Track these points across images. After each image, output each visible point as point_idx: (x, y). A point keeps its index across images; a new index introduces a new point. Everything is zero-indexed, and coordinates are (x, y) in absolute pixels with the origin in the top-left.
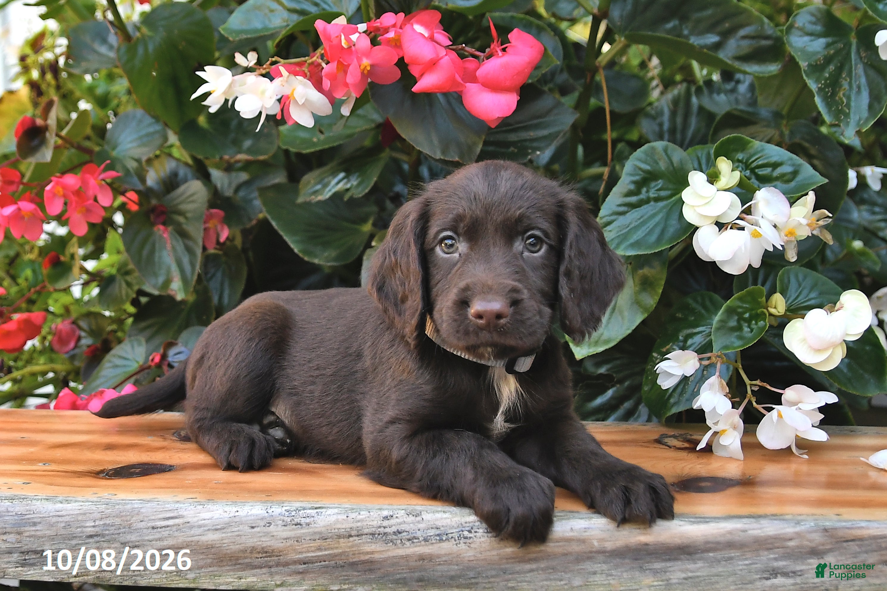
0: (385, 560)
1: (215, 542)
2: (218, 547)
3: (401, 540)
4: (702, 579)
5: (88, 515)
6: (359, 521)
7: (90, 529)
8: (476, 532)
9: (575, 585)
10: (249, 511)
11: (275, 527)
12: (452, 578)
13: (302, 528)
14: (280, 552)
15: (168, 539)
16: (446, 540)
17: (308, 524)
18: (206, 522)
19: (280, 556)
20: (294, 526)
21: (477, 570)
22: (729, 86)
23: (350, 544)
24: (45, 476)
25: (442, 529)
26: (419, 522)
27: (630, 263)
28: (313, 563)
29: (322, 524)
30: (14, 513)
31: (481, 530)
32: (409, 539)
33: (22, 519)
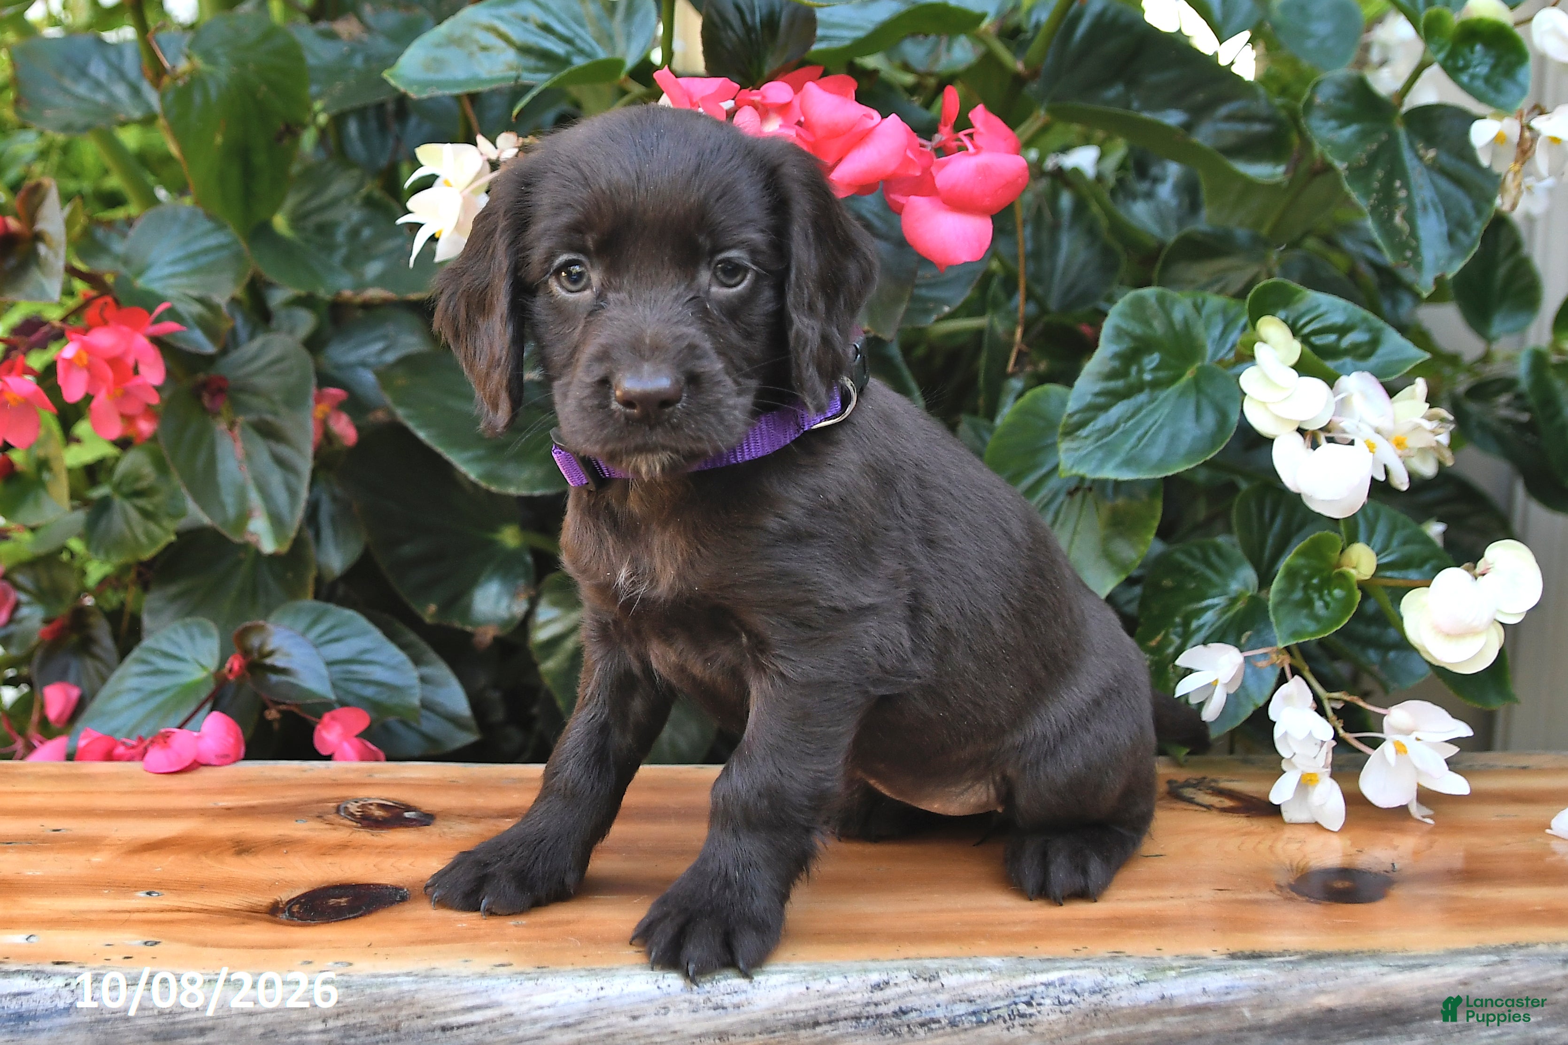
3: (908, 1026)
6: (829, 996)
8: (1039, 1004)
10: (625, 988)
13: (730, 1014)
16: (988, 1021)
17: (737, 1007)
18: (546, 1012)
20: (712, 1012)
22: (1145, 185)
23: (819, 1038)
24: (171, 922)
25: (979, 1001)
26: (936, 991)
27: (1090, 489)
29: (763, 1005)
31: (1048, 1001)
32: (922, 1025)
33: (173, 1023)
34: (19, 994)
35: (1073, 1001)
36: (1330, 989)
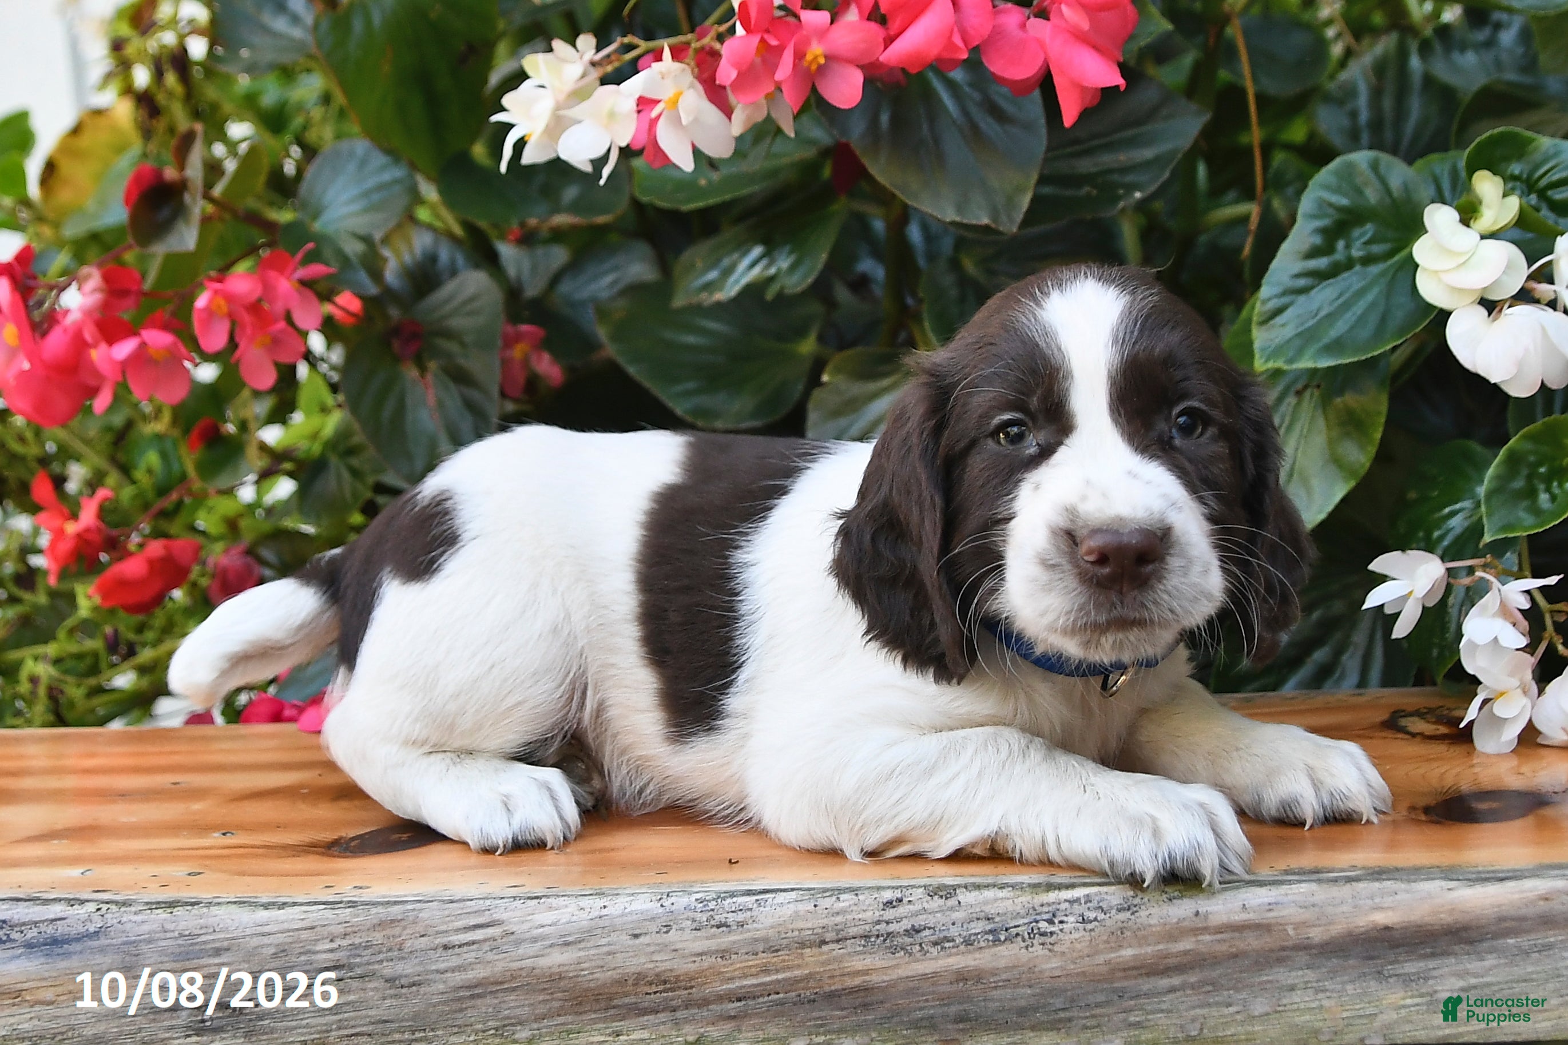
0: (892, 985)
1: (566, 968)
2: (571, 978)
3: (921, 944)
4: (1496, 988)
5: (318, 929)
6: (838, 913)
7: (324, 956)
8: (1061, 922)
9: (1257, 1014)
10: (627, 905)
11: (680, 932)
12: (1022, 1012)
13: (730, 932)
14: (691, 979)
15: (474, 966)
16: (1006, 940)
17: (741, 925)
18: (546, 930)
19: (692, 987)
20: (715, 929)
21: (1069, 993)
22: (1482, 35)
23: (824, 957)
24: (228, 856)
25: (997, 919)
27: (1318, 386)
28: (754, 998)
29: (769, 921)
30: (176, 934)
31: (1071, 919)
32: (935, 944)
33: (192, 944)
34: (56, 920)
35: (1099, 919)
36: (1386, 905)
